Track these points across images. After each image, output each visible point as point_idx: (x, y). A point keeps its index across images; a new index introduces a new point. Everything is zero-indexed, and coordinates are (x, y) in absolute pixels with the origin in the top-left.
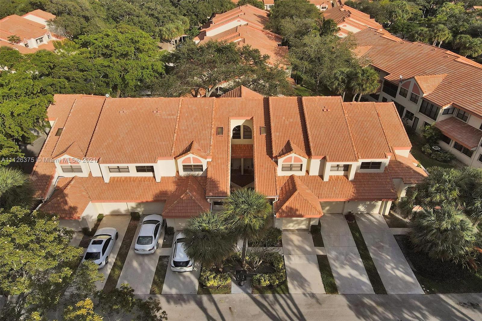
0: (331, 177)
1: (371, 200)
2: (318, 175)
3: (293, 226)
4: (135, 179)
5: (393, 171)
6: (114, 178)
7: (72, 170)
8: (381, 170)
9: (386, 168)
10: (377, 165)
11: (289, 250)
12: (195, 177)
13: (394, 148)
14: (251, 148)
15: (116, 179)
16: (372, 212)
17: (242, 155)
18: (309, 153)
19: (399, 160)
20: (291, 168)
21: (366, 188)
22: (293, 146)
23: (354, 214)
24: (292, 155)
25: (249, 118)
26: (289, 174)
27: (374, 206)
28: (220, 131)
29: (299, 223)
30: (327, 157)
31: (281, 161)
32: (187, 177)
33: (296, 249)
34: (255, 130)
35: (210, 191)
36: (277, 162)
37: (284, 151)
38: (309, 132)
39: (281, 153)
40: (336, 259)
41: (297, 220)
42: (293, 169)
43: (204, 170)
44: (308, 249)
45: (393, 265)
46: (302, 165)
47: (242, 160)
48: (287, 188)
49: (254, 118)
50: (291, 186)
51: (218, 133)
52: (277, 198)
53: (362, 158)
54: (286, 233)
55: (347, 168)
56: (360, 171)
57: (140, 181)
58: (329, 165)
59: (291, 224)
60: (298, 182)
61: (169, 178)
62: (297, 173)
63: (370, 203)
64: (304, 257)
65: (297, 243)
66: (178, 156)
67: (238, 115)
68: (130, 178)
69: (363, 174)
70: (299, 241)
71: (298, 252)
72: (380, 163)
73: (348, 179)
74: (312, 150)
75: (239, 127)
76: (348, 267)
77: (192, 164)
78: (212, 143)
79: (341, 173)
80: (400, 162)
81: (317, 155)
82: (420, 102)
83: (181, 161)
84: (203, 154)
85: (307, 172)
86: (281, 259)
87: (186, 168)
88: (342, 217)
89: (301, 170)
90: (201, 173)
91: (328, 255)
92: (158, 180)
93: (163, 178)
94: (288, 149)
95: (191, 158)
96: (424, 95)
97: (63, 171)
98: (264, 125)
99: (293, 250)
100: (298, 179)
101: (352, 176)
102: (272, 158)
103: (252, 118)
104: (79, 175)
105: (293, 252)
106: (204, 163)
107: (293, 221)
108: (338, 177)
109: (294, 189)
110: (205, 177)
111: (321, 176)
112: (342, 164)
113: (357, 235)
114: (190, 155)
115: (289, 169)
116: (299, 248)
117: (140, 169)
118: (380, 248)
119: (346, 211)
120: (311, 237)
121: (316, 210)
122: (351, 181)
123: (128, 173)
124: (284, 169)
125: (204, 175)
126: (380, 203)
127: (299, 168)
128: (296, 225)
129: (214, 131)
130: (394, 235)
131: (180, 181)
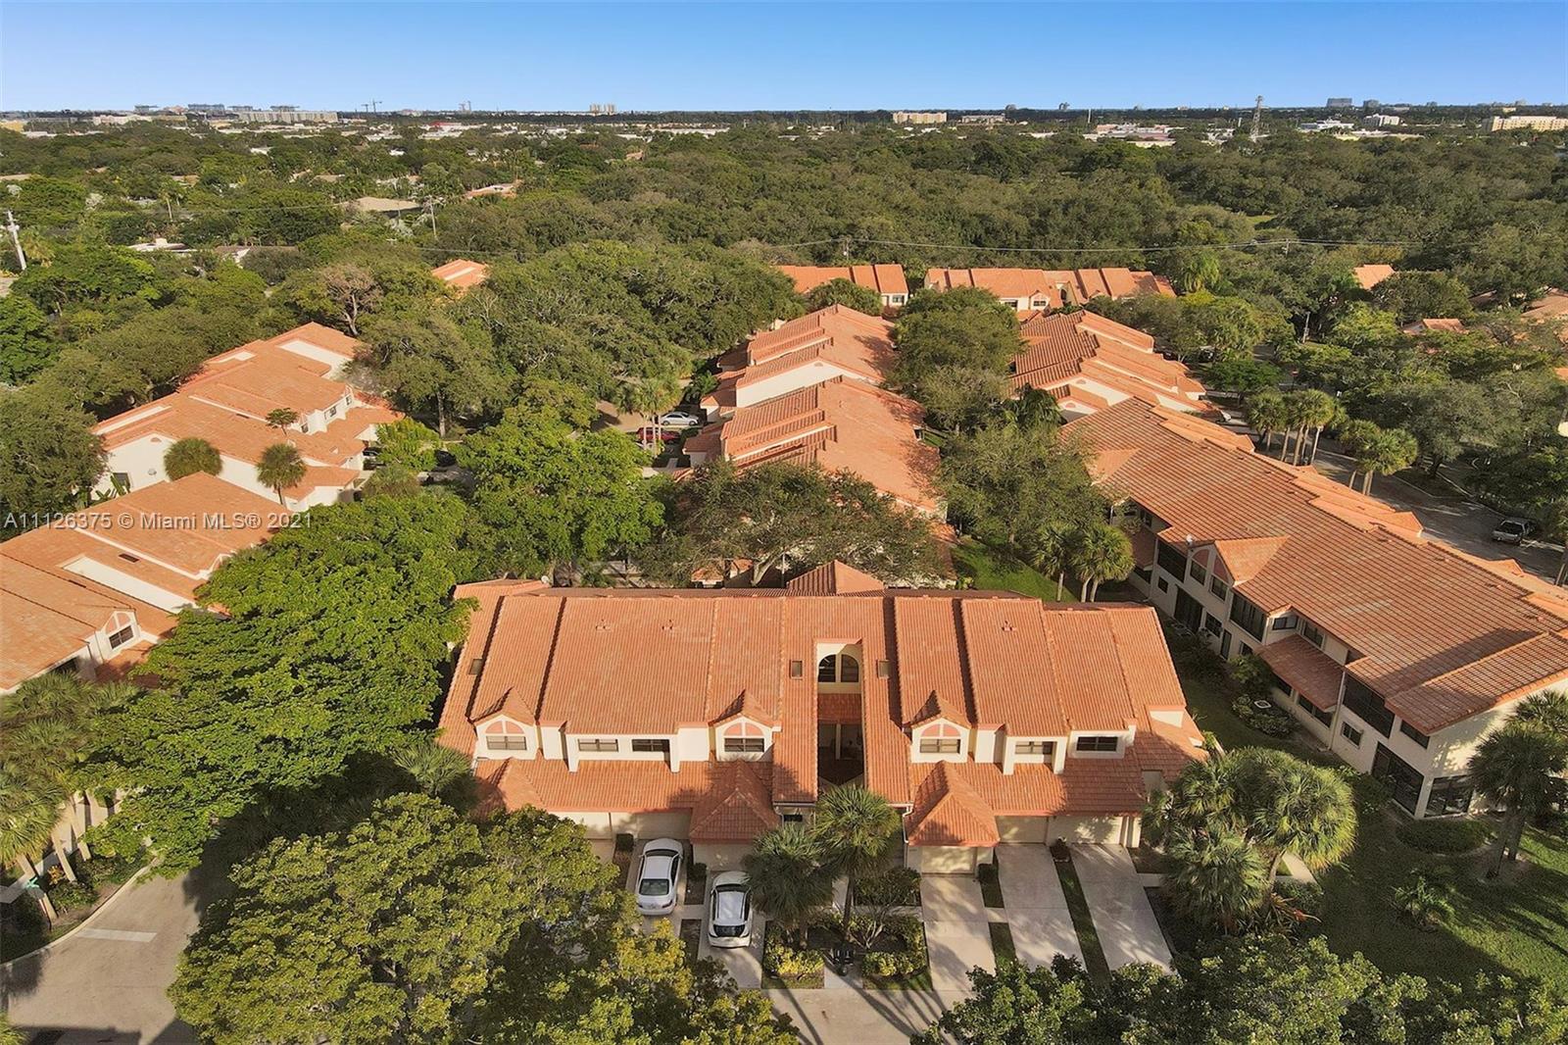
0: (1018, 766)
1: (1101, 814)
2: (992, 761)
3: (943, 865)
4: (629, 765)
5: (1145, 756)
6: (587, 762)
7: (506, 745)
8: (1119, 753)
9: (1127, 748)
10: (1110, 743)
11: (934, 912)
12: (748, 763)
13: (1148, 707)
14: (857, 701)
15: (591, 764)
16: (1105, 841)
17: (837, 717)
18: (973, 719)
19: (1159, 733)
20: (937, 747)
21: (1087, 791)
22: (941, 702)
23: (1069, 845)
24: (940, 722)
25: (854, 641)
26: (934, 758)
27: (1109, 828)
28: (796, 669)
29: (955, 858)
30: (1008, 726)
31: (918, 732)
32: (733, 763)
33: (947, 910)
34: (866, 667)
35: (780, 791)
36: (910, 735)
37: (925, 713)
38: (974, 675)
39: (919, 717)
40: (1027, 929)
41: (950, 851)
42: (943, 748)
43: (766, 749)
44: (972, 908)
45: (1135, 942)
46: (959, 741)
47: (839, 726)
48: (930, 787)
49: (864, 642)
50: (937, 783)
51: (792, 674)
52: (909, 806)
53: (1077, 729)
54: (928, 878)
55: (1049, 749)
56: (1076, 755)
57: (639, 769)
58: (1011, 742)
59: (940, 860)
60: (952, 776)
61: (695, 763)
62: (950, 758)
63: (1100, 821)
64: (962, 925)
65: (949, 898)
66: (718, 721)
67: (832, 635)
68: (619, 762)
69: (1083, 760)
70: (953, 893)
71: (953, 916)
72: (1114, 740)
73: (1052, 770)
74: (978, 711)
75: (832, 658)
76: (1047, 944)
77: (744, 736)
78: (781, 696)
79: (1039, 759)
80: (1160, 738)
81: (989, 722)
82: (1230, 597)
83: (722, 731)
84: (766, 717)
85: (971, 755)
86: (918, 927)
87: (730, 744)
88: (1045, 851)
89: (958, 752)
90: (760, 755)
91: (1011, 922)
92: (675, 768)
93: (684, 764)
94: (931, 709)
95: (742, 726)
96: (1236, 583)
97: (489, 748)
98: (883, 657)
99: (943, 911)
100: (954, 771)
101: (1059, 765)
102: (900, 725)
103: (861, 641)
104: (518, 755)
105: (940, 916)
106: (767, 735)
107: (942, 853)
108: (1032, 765)
109: (944, 790)
110: (768, 764)
111: (999, 765)
112: (1039, 740)
113: (1071, 884)
114: (741, 720)
115: (935, 749)
116: (953, 906)
117: (639, 746)
118: (1115, 911)
119: (1051, 839)
120: (978, 888)
121: (986, 831)
122: (1059, 775)
123: (615, 753)
124: (925, 748)
125: (768, 760)
126: (1118, 821)
127: (955, 748)
128: (950, 862)
129: (784, 668)
130: (1145, 888)
131: (718, 770)
